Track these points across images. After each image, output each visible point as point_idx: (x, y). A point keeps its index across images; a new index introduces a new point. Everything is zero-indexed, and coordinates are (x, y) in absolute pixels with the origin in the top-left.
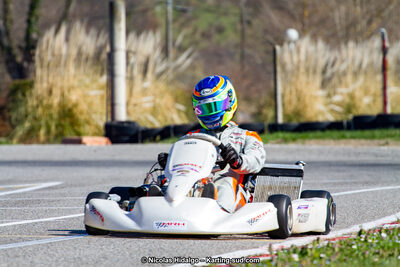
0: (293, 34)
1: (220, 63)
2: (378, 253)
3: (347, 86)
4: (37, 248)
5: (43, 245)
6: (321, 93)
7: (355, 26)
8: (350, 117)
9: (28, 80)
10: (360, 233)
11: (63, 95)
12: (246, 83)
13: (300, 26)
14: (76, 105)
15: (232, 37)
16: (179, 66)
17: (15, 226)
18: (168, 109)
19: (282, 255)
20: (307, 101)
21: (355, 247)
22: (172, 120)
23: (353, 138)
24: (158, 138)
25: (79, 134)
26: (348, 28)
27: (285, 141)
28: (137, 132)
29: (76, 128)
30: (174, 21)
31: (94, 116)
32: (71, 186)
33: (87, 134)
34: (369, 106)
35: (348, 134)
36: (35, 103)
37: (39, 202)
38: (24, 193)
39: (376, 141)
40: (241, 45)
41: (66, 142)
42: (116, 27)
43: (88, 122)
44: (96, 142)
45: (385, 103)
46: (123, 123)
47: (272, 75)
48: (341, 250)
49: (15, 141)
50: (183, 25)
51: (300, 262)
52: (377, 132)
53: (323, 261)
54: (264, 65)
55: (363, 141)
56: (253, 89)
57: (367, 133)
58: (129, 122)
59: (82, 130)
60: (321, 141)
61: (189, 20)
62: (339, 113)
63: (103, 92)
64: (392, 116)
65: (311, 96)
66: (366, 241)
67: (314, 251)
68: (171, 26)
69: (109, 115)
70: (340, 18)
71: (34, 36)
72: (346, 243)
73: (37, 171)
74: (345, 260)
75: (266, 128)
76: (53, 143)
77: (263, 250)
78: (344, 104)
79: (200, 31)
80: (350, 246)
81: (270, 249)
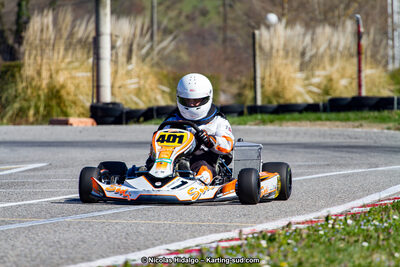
0: (273, 18)
1: (204, 45)
2: (344, 240)
3: (324, 68)
4: (18, 230)
5: (24, 228)
6: (300, 75)
7: (333, 11)
8: (328, 97)
9: (17, 62)
10: (327, 218)
11: (51, 77)
12: (228, 64)
13: (280, 10)
14: (63, 87)
15: (215, 20)
16: (164, 49)
18: (152, 90)
20: (286, 84)
21: (322, 232)
22: (156, 100)
23: (328, 120)
25: (66, 114)
26: (326, 12)
27: (264, 122)
28: (122, 113)
29: (64, 109)
30: (160, 4)
31: (80, 97)
32: (56, 167)
33: (73, 116)
34: (346, 87)
35: (324, 116)
36: (24, 84)
37: (23, 184)
38: (10, 175)
39: (351, 123)
40: (223, 29)
42: (102, 12)
43: (75, 103)
44: (82, 122)
45: (360, 86)
46: (108, 104)
47: (251, 59)
48: (309, 236)
49: (5, 121)
51: (268, 247)
52: (351, 115)
53: (291, 247)
55: (338, 123)
57: (342, 115)
58: (114, 104)
59: (69, 110)
60: (298, 123)
61: (174, 3)
62: (319, 94)
63: (89, 74)
64: (366, 98)
65: (290, 78)
66: (333, 227)
67: (282, 237)
68: (155, 10)
69: (95, 96)
70: (318, 3)
72: (314, 229)
73: (24, 152)
74: (311, 246)
75: (246, 111)
76: (41, 124)
77: (234, 234)
78: (322, 86)
79: (184, 14)
80: (317, 231)
81: (240, 233)
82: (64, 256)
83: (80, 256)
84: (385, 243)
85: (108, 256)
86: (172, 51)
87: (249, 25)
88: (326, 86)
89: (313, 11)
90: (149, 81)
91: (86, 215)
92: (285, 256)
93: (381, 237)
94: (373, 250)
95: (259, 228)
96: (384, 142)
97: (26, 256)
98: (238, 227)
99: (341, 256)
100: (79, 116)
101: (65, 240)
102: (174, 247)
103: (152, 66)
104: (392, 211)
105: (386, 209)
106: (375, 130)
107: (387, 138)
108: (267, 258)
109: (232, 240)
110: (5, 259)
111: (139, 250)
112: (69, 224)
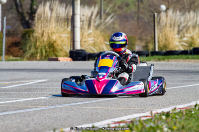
0: (163, 7)
1: (127, 21)
3: (190, 33)
4: (35, 112)
5: (38, 111)
6: (177, 36)
7: (194, 4)
8: (192, 48)
9: (31, 29)
10: (196, 106)
11: (49, 37)
12: (140, 31)
13: (167, 3)
14: (55, 42)
15: (133, 9)
16: (107, 23)
17: (24, 101)
18: (101, 44)
19: (157, 116)
20: (170, 41)
21: (193, 112)
22: (103, 49)
24: (96, 58)
25: (57, 56)
26: (190, 4)
27: (159, 60)
28: (86, 55)
29: (55, 53)
31: (64, 47)
32: (53, 81)
33: (60, 56)
35: (190, 56)
37: (36, 89)
38: (29, 85)
40: (138, 13)
41: (50, 60)
42: (76, 3)
43: (61, 50)
44: (65, 59)
46: (79, 50)
47: (153, 27)
48: (186, 114)
49: (25, 59)
50: (109, 3)
51: (166, 120)
53: (177, 120)
54: (149, 23)
55: (198, 60)
56: (144, 34)
58: (81, 50)
59: (58, 54)
60: (177, 60)
62: (187, 47)
63: (69, 35)
65: (172, 38)
66: (198, 109)
67: (173, 114)
68: (103, 3)
69: (72, 46)
71: (35, 7)
72: (189, 111)
73: (35, 74)
74: (188, 119)
75: (150, 54)
76: (44, 60)
77: (148, 114)
78: (189, 42)
79: (117, 5)
80: (191, 112)
81: (151, 113)
82: (59, 124)
86: (110, 24)
87: (151, 11)
88: (191, 42)
89: (184, 3)
90: (100, 39)
91: (70, 104)
92: (175, 124)
95: (160, 111)
97: (39, 124)
100: (63, 57)
101: (59, 116)
103: (101, 31)
108: (166, 124)
110: (29, 126)
111: (98, 121)
112: (61, 109)
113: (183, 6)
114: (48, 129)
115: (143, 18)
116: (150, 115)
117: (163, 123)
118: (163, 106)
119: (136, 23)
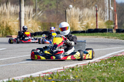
0: (71, 6)
1: (51, 14)
2: (94, 69)
3: (86, 21)
6: (79, 23)
7: (89, 4)
8: (88, 29)
10: (89, 63)
11: (7, 24)
12: (58, 20)
13: (73, 4)
14: (10, 26)
15: (54, 7)
16: (39, 15)
18: (36, 27)
20: (75, 25)
21: (87, 67)
22: (37, 30)
23: (88, 35)
24: (33, 35)
26: (87, 4)
30: (38, 2)
31: (15, 29)
32: (9, 49)
33: (13, 35)
34: (92, 26)
35: (86, 34)
39: (94, 36)
40: (57, 9)
42: (21, 5)
43: (14, 31)
44: (16, 37)
45: (97, 25)
47: (65, 18)
48: (84, 68)
50: (40, 4)
51: (72, 72)
52: (95, 34)
53: (78, 72)
54: (63, 15)
55: (91, 36)
57: (92, 34)
59: (12, 33)
61: (42, 2)
62: (85, 28)
63: (18, 23)
64: (99, 29)
65: (76, 24)
66: (91, 66)
67: (76, 69)
68: (37, 4)
70: (84, 2)
74: (84, 71)
76: (4, 37)
77: (62, 68)
78: (86, 26)
79: (45, 5)
80: (86, 67)
81: (64, 68)
82: (12, 75)
83: (16, 75)
84: (106, 70)
85: (25, 75)
86: (41, 16)
87: (64, 8)
88: (87, 26)
89: (83, 4)
90: (35, 25)
91: (19, 63)
92: (77, 74)
93: (105, 68)
94: (103, 72)
95: (69, 66)
96: (104, 41)
97: (1, 75)
98: (62, 66)
99: (93, 74)
100: (15, 35)
101: (12, 70)
102: (44, 72)
103: (36, 20)
104: (108, 61)
105: (106, 61)
106: (102, 38)
107: (105, 40)
108: (72, 75)
109: (61, 70)
111: (34, 73)
112: (13, 66)
113: (82, 5)
114: (6, 78)
115: (59, 12)
116: (63, 69)
117: (70, 74)
118: (71, 63)
119: (56, 15)
